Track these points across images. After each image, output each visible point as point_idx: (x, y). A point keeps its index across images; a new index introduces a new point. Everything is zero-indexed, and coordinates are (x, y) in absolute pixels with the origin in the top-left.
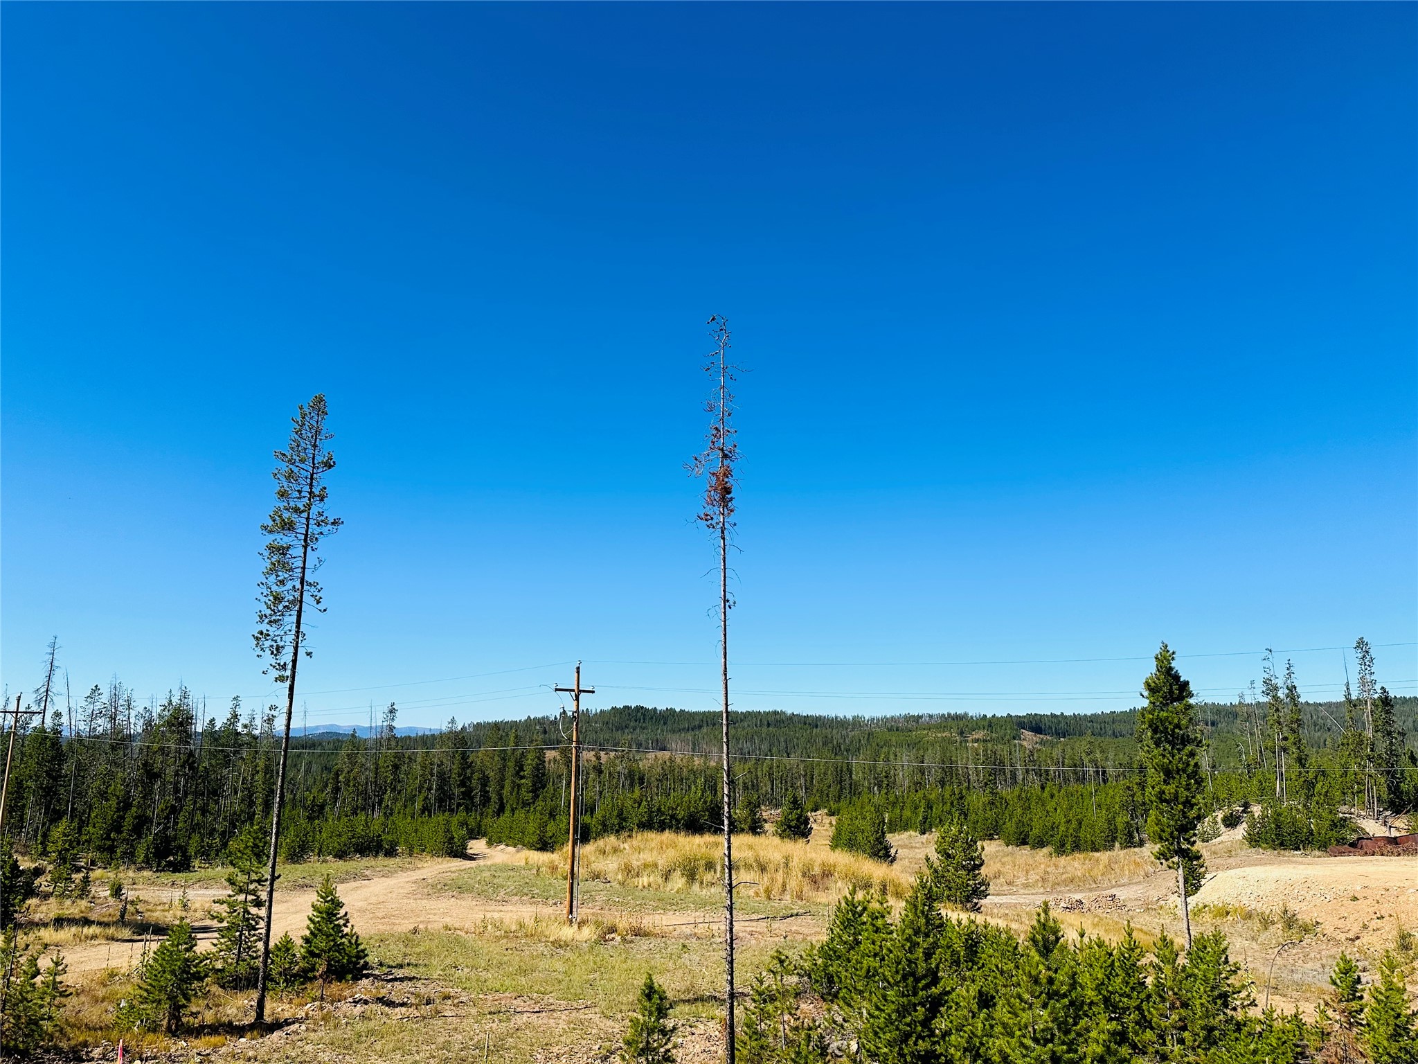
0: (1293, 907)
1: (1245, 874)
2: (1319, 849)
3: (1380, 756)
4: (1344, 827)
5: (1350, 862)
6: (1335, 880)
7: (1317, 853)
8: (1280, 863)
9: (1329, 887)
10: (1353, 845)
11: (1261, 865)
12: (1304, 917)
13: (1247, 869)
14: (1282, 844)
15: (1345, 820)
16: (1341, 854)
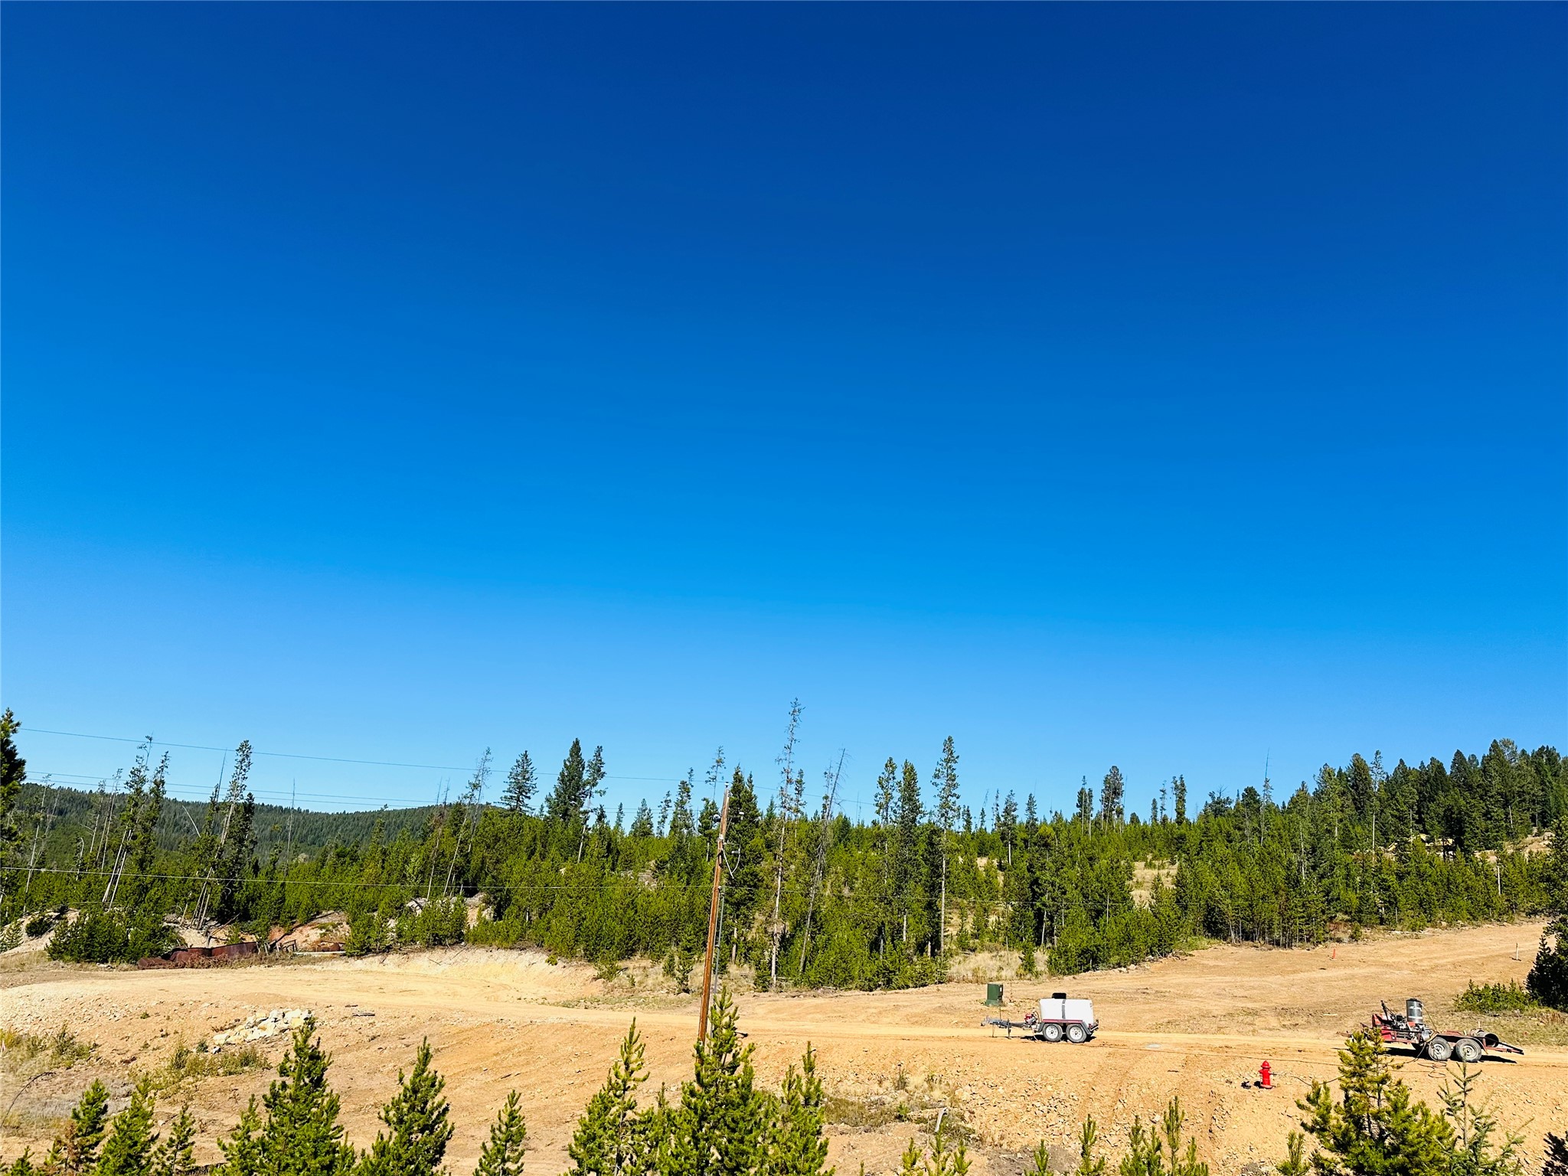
0: (73, 1028)
1: (30, 992)
2: (128, 962)
3: (224, 864)
4: (164, 937)
5: (156, 976)
6: (131, 995)
7: (125, 966)
8: (78, 978)
9: (123, 1004)
10: (166, 957)
11: (54, 980)
12: (83, 1040)
13: (35, 987)
14: (89, 956)
15: (167, 929)
16: (151, 966)
